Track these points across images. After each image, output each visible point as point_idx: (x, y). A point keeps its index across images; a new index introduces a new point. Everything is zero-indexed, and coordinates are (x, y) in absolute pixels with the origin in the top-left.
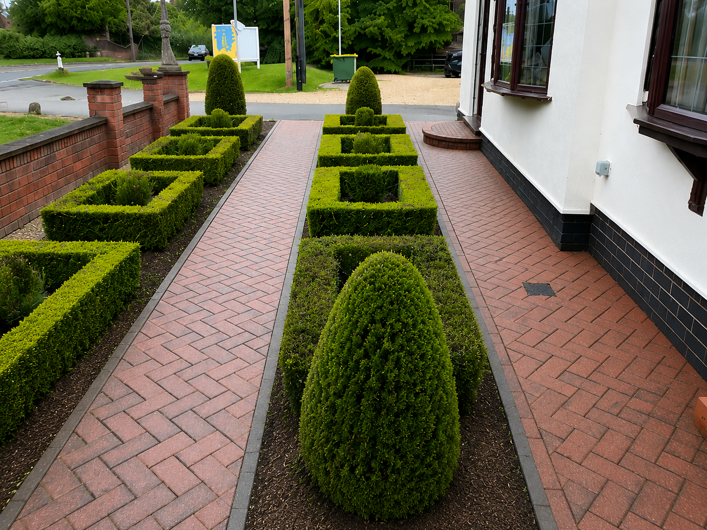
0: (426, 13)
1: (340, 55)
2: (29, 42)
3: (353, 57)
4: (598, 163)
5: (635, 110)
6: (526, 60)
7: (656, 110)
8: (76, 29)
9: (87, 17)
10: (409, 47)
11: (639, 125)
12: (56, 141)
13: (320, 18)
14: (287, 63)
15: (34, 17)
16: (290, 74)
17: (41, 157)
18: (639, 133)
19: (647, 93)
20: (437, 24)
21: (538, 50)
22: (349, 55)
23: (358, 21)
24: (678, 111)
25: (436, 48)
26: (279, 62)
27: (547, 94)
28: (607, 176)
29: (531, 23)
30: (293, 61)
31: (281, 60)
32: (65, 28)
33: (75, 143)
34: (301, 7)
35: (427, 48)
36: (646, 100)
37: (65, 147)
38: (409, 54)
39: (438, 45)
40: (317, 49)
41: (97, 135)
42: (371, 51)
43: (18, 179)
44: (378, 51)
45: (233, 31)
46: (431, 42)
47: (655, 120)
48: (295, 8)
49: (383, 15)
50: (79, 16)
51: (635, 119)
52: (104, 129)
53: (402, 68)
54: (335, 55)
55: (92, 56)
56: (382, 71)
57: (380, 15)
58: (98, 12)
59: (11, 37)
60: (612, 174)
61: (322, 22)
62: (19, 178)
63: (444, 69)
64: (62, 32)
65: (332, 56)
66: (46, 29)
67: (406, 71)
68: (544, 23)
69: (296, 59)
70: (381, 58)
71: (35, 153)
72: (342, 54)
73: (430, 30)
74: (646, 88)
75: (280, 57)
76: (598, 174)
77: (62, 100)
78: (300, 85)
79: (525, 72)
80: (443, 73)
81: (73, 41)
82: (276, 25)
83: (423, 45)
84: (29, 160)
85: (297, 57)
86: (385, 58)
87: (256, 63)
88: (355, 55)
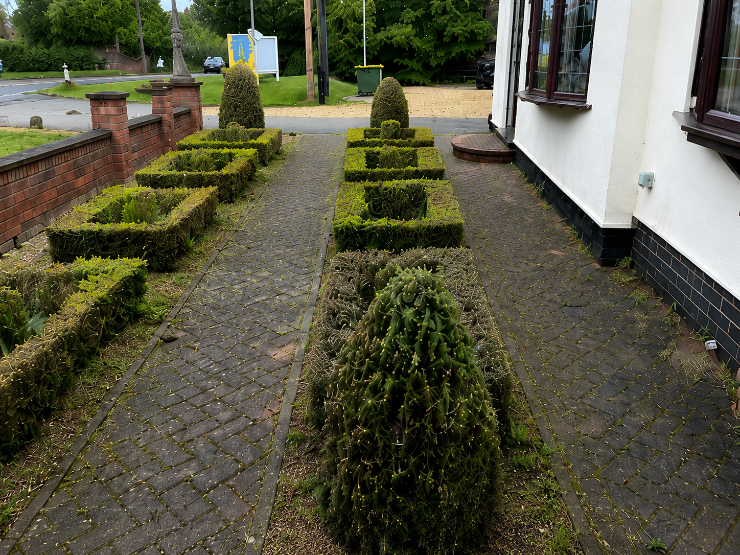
0: (456, 21)
1: (365, 66)
2: (33, 54)
3: (379, 68)
4: (640, 174)
5: (683, 117)
6: (563, 66)
7: (705, 116)
8: (84, 41)
9: (96, 27)
10: (439, 58)
11: (687, 133)
12: (55, 155)
13: (344, 28)
14: (309, 75)
15: (39, 27)
16: (311, 87)
17: (39, 172)
18: (687, 140)
19: (695, 98)
20: (469, 33)
21: (577, 54)
22: (374, 66)
23: (384, 30)
24: (729, 116)
25: (467, 59)
26: (301, 74)
27: (586, 102)
28: (650, 188)
29: (569, 27)
30: (315, 73)
31: (302, 72)
32: (73, 40)
33: (77, 158)
34: (324, 16)
35: (457, 58)
36: (694, 105)
37: (66, 162)
38: (438, 65)
39: (469, 55)
40: (341, 60)
41: (100, 149)
42: (398, 62)
43: (13, 195)
44: (406, 62)
45: (251, 40)
46: (462, 51)
47: (704, 127)
48: (317, 16)
49: (410, 23)
50: (88, 27)
51: (682, 126)
52: (108, 142)
53: (430, 79)
54: (360, 66)
55: (101, 68)
56: (410, 84)
57: (407, 24)
58: (107, 22)
59: (14, 48)
60: (656, 185)
61: (346, 31)
62: (15, 194)
63: (475, 81)
64: (68, 43)
65: (356, 67)
66: (52, 40)
67: (435, 83)
68: (583, 26)
69: (319, 71)
70: (408, 69)
71: (32, 168)
72: (366, 65)
73: (461, 39)
74: (694, 92)
75: (301, 70)
76: (641, 185)
77: (68, 114)
78: (322, 98)
79: (563, 79)
80: (475, 85)
81: (81, 52)
82: (297, 35)
83: (454, 54)
84: (25, 175)
85: (319, 68)
86: (412, 70)
87: (275, 75)
88: (381, 66)
